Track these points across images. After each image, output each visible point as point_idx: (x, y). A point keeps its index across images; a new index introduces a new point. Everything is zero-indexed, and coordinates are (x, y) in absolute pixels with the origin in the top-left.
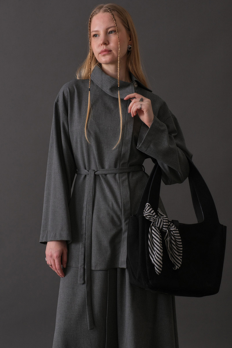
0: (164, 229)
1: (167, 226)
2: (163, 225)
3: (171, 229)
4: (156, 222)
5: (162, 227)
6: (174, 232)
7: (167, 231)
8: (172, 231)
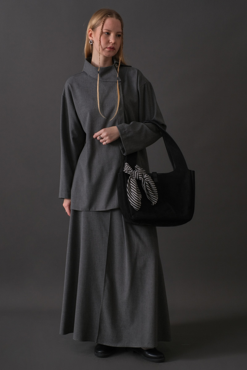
0: (140, 178)
1: (141, 176)
2: (139, 175)
3: (144, 177)
4: (133, 174)
5: (139, 177)
6: (147, 179)
7: (142, 179)
8: (145, 178)
